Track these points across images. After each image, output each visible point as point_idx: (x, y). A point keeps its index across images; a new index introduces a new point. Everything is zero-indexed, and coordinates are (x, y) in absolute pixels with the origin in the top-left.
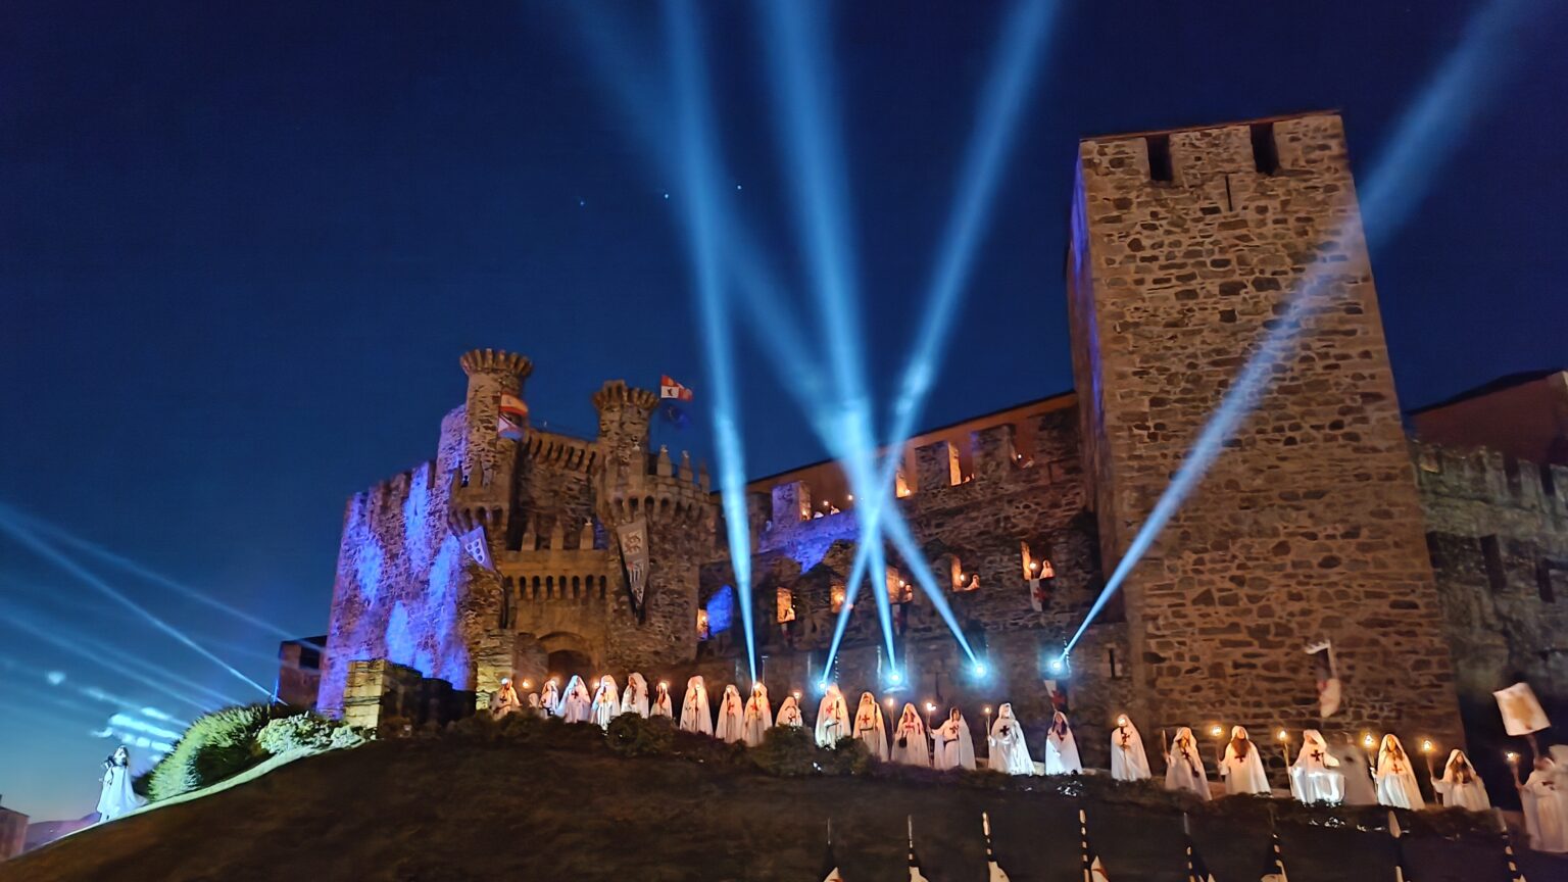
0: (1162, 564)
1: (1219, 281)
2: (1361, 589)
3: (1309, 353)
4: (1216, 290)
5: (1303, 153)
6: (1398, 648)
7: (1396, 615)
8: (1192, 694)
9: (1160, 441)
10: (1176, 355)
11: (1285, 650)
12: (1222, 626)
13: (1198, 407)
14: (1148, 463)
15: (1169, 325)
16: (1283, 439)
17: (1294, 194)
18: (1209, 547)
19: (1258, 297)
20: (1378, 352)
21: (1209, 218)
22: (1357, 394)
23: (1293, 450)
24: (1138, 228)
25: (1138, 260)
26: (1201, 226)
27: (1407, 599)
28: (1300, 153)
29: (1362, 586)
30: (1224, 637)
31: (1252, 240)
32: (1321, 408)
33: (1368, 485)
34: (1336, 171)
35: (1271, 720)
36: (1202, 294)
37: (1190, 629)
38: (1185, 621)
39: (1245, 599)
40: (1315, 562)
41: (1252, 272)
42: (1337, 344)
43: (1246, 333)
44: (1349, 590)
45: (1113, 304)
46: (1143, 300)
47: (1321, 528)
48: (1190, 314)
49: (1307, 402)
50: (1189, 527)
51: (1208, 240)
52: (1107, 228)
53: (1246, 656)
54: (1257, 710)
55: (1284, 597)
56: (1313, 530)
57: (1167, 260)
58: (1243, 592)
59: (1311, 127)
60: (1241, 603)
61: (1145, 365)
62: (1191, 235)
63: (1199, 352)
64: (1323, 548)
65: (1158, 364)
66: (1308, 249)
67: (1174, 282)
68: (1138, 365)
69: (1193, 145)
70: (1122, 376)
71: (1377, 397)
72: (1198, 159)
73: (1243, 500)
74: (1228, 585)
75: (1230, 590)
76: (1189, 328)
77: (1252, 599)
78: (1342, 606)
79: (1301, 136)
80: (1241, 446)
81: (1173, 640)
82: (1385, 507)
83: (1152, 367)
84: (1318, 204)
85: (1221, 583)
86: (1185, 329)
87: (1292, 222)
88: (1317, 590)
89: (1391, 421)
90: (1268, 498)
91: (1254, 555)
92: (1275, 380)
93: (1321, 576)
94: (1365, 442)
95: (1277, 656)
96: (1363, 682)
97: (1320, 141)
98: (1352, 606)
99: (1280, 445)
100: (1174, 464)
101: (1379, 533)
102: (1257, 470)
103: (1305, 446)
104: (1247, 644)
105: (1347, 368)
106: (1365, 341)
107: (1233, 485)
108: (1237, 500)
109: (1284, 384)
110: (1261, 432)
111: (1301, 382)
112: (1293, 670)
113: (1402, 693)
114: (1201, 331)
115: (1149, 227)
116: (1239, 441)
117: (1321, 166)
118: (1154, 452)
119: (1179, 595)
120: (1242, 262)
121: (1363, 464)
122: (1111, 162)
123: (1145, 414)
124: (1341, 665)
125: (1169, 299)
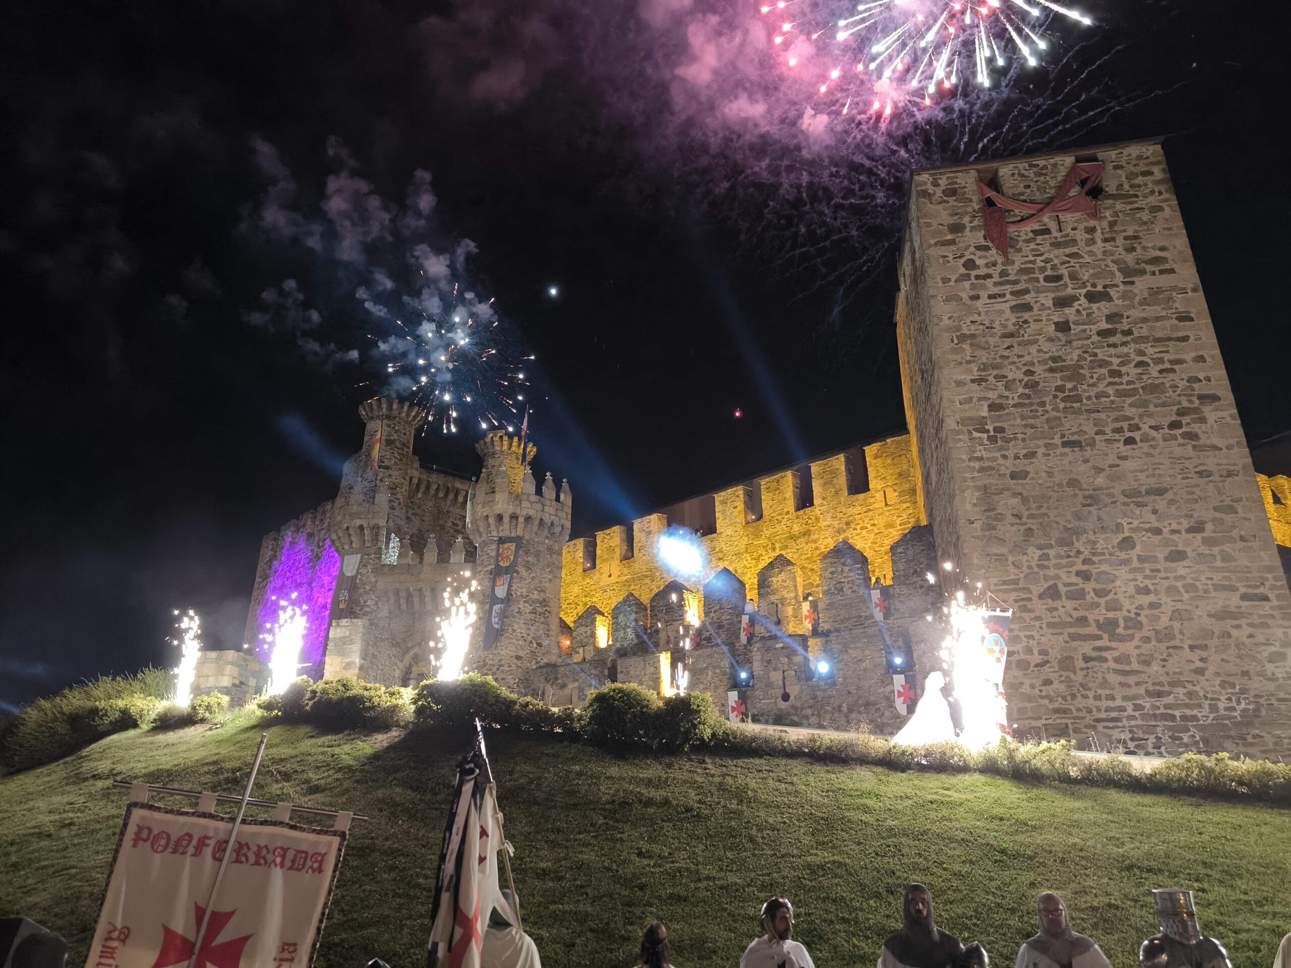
0: (1007, 560)
1: (1053, 295)
2: (1209, 582)
3: (1143, 358)
4: (1050, 303)
5: (1127, 178)
6: (1252, 640)
7: (1246, 607)
8: (1043, 688)
9: (1000, 443)
10: (1014, 363)
11: (1136, 642)
12: (1069, 619)
13: (1037, 411)
14: (987, 464)
15: (1006, 336)
16: (1123, 439)
17: (1121, 215)
18: (1053, 543)
19: (1091, 308)
20: (1213, 357)
21: (1039, 239)
22: (1193, 395)
23: (1134, 449)
24: (972, 249)
25: (973, 278)
26: (1032, 246)
27: (1256, 591)
28: (1123, 178)
29: (1212, 579)
30: (1072, 630)
31: (1083, 257)
32: (1160, 409)
33: (1211, 481)
34: (1160, 193)
35: (1126, 714)
36: (1036, 307)
37: (1037, 624)
38: (1033, 615)
39: (1092, 594)
40: (1161, 557)
41: (1084, 285)
42: (1170, 349)
43: (1080, 342)
44: (1198, 584)
45: (950, 318)
46: (979, 314)
47: (1166, 523)
48: (1025, 326)
49: (1145, 404)
50: (1033, 524)
51: (1039, 259)
52: (943, 251)
53: (1096, 649)
54: (1110, 704)
55: (1131, 591)
56: (1156, 525)
57: (1001, 277)
58: (1089, 587)
59: (1134, 156)
60: (1088, 598)
61: (983, 374)
62: (1024, 254)
63: (1035, 361)
64: (1166, 542)
65: (995, 372)
66: (1138, 263)
67: (1008, 297)
68: (975, 373)
69: (1023, 176)
70: (960, 384)
71: (1215, 398)
72: (1028, 187)
73: (1085, 497)
74: (1074, 579)
75: (1078, 584)
76: (1026, 338)
77: (1099, 593)
78: (1191, 599)
79: (1124, 164)
80: (1081, 446)
81: (1022, 634)
82: (1228, 502)
83: (989, 375)
84: (1145, 223)
85: (1066, 578)
86: (1020, 339)
87: (1120, 241)
88: (1166, 583)
89: (1229, 420)
90: (1111, 495)
91: (1099, 551)
92: (1110, 384)
93: (1166, 570)
94: (1204, 440)
95: (1129, 648)
96: (1218, 674)
97: (1143, 168)
98: (1201, 599)
99: (1119, 445)
100: (1014, 464)
101: (1224, 528)
102: (1098, 469)
103: (1145, 445)
104: (1096, 637)
105: (1182, 372)
106: (1198, 347)
107: (1074, 483)
108: (1079, 498)
109: (1120, 388)
110: (1100, 432)
111: (1137, 386)
112: (1144, 663)
113: (1259, 685)
114: (1037, 341)
115: (983, 248)
116: (1079, 442)
117: (1146, 190)
118: (997, 454)
119: (1025, 589)
120: (1073, 277)
121: (1203, 461)
122: (944, 191)
123: (984, 418)
124: (1193, 657)
125: (1003, 312)
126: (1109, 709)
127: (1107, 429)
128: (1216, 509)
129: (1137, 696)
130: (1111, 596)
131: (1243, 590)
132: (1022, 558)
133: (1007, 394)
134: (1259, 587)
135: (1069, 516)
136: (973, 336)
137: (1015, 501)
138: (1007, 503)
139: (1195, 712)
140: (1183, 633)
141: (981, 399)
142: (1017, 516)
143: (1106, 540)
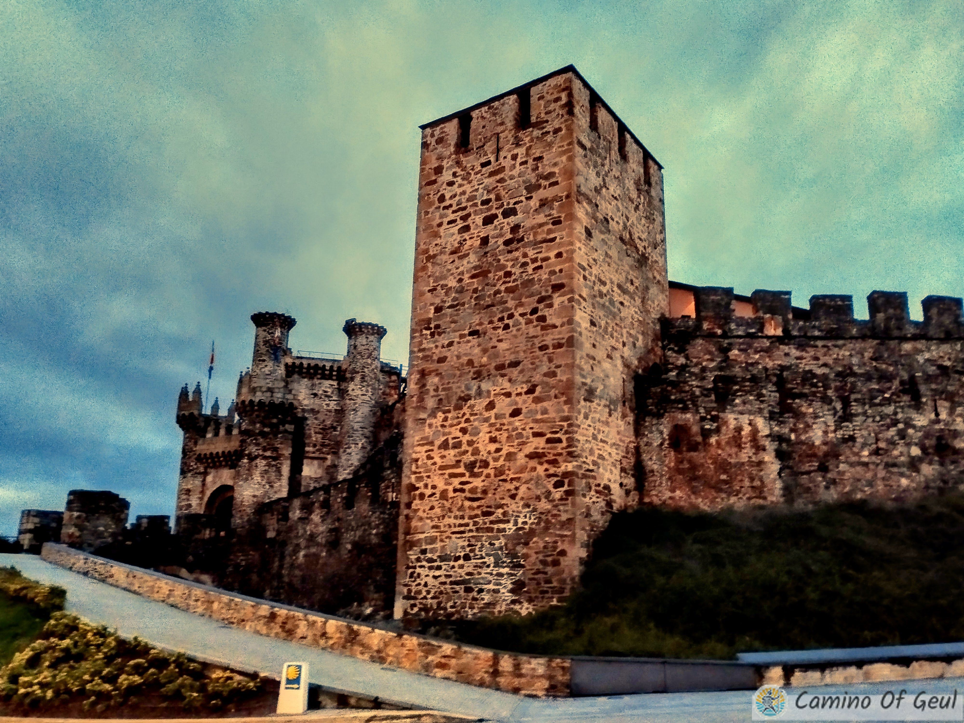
0: (426, 422)
1: (484, 215)
2: (531, 431)
3: (526, 260)
4: (481, 223)
5: (544, 107)
6: (546, 473)
7: (548, 449)
8: (429, 512)
9: (436, 337)
10: (452, 274)
11: (483, 478)
12: (451, 463)
13: (460, 310)
14: (427, 353)
16: (502, 326)
17: (535, 140)
18: (452, 408)
19: (503, 223)
20: (567, 252)
21: (484, 169)
22: (549, 286)
23: (507, 333)
24: (445, 186)
25: (441, 209)
26: (479, 176)
27: (557, 436)
29: (531, 428)
30: (451, 471)
31: (506, 181)
32: (527, 300)
33: (546, 353)
34: (562, 116)
35: (468, 528)
36: (472, 226)
37: (433, 467)
38: (432, 461)
39: (466, 444)
40: (508, 414)
41: (503, 205)
42: (543, 249)
43: (493, 252)
44: (524, 432)
45: (424, 244)
47: (514, 388)
48: (464, 243)
49: (520, 297)
50: (443, 395)
51: (481, 186)
52: (429, 190)
53: (462, 483)
54: (462, 521)
56: (509, 390)
57: (457, 206)
58: (465, 438)
59: (552, 85)
60: (463, 447)
61: (435, 284)
62: (473, 184)
63: (465, 270)
64: (513, 403)
65: (442, 283)
67: (459, 221)
68: (431, 285)
69: (482, 117)
70: (422, 294)
72: (484, 127)
73: (474, 373)
74: (458, 434)
75: (459, 438)
77: (469, 443)
78: (519, 444)
79: (545, 95)
80: (479, 334)
81: (425, 475)
82: (553, 369)
83: (438, 285)
84: (548, 144)
85: (454, 433)
86: (460, 254)
89: (567, 303)
90: (488, 370)
91: (475, 412)
92: (504, 283)
93: (510, 423)
94: (549, 321)
95: (478, 483)
96: (522, 499)
97: (556, 96)
98: (524, 443)
99: (500, 331)
100: (440, 352)
101: (547, 389)
102: (485, 351)
103: (515, 329)
104: (463, 475)
105: (546, 268)
106: (560, 245)
107: (470, 363)
108: (471, 374)
109: (510, 284)
110: (491, 322)
111: (519, 283)
112: (485, 492)
113: (544, 505)
114: (468, 254)
115: (451, 184)
116: (478, 331)
117: (554, 115)
118: (433, 345)
119: (432, 443)
120: (498, 198)
121: (545, 338)
122: (436, 141)
123: (430, 319)
124: (512, 487)
125: (453, 234)
126: (460, 525)
127: (496, 319)
129: (476, 516)
130: (475, 445)
131: (549, 436)
132: (434, 421)
133: (445, 298)
134: (556, 432)
135: (463, 388)
136: (435, 256)
137: (436, 380)
138: (433, 381)
139: (505, 526)
140: (509, 470)
141: (432, 304)
142: (436, 390)
143: (480, 404)
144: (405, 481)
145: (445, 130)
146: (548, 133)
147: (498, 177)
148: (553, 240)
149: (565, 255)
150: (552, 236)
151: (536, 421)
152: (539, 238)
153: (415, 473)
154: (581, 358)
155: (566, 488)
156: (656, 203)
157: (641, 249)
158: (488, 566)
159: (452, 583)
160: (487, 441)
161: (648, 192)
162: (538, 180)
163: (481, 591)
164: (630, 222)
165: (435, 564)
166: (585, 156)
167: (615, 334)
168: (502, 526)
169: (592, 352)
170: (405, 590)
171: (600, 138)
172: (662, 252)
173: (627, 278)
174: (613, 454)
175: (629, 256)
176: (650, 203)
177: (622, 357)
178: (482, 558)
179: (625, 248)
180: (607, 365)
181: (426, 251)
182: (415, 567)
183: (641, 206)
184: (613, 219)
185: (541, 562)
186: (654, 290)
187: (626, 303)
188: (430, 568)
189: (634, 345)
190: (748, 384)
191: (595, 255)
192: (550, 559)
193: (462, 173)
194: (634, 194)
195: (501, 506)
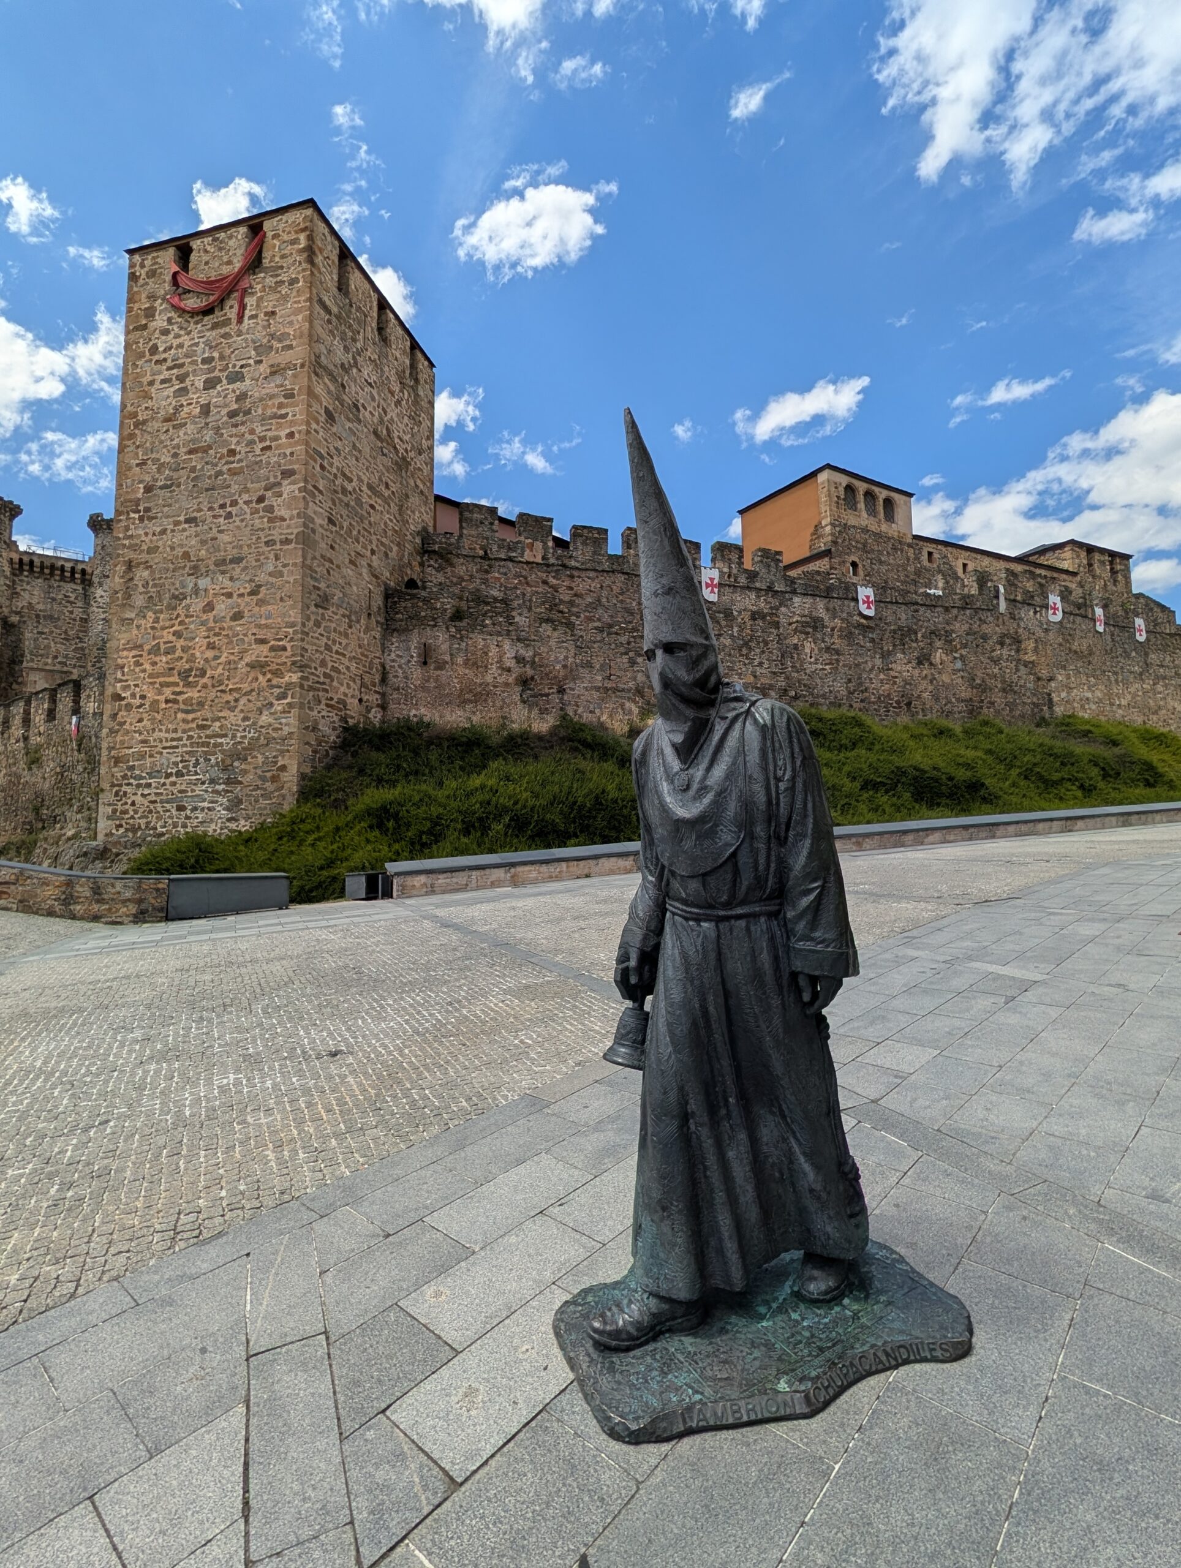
2: (254, 637)
3: (253, 437)
4: (201, 386)
5: (279, 249)
7: (271, 657)
9: (146, 522)
10: (166, 447)
11: (199, 688)
12: (162, 671)
15: (165, 420)
16: (224, 514)
17: (267, 289)
18: (164, 608)
19: (228, 389)
20: (300, 432)
21: (206, 319)
22: (279, 471)
23: (230, 523)
24: (157, 334)
25: (153, 363)
26: (200, 327)
27: (281, 643)
28: (277, 249)
29: (254, 634)
30: (162, 679)
32: (253, 485)
36: (191, 390)
37: (142, 675)
38: (141, 668)
39: (180, 649)
40: (228, 617)
41: (228, 366)
42: (273, 427)
43: (214, 424)
44: (246, 639)
47: (236, 588)
48: (181, 409)
49: (245, 481)
50: (154, 592)
51: (203, 340)
52: (137, 336)
53: (174, 693)
56: (231, 590)
57: (173, 361)
58: (179, 643)
59: (289, 223)
60: (177, 653)
62: (192, 336)
63: (181, 443)
64: (235, 605)
65: (153, 456)
67: (174, 381)
68: (140, 457)
69: (206, 251)
70: (129, 468)
71: (292, 473)
72: (209, 263)
73: (190, 568)
74: (171, 638)
75: (172, 642)
76: (179, 422)
77: (184, 649)
79: (281, 232)
80: (196, 522)
81: (132, 683)
82: (280, 568)
83: (149, 459)
84: (283, 297)
85: (167, 637)
86: (175, 422)
87: (262, 316)
88: (226, 639)
89: (296, 493)
90: (207, 565)
91: (190, 613)
92: (227, 463)
93: (230, 628)
94: (277, 513)
95: (193, 694)
96: (242, 711)
97: (293, 236)
98: (246, 651)
99: (221, 520)
100: (151, 541)
101: (273, 590)
102: (203, 542)
103: (237, 519)
104: (177, 684)
105: (276, 449)
106: (292, 423)
107: (186, 555)
108: (187, 569)
109: (232, 466)
110: (211, 509)
111: (244, 464)
112: (201, 704)
113: (265, 719)
114: (185, 424)
115: (165, 332)
116: (196, 518)
117: (290, 260)
118: (141, 532)
119: (141, 646)
120: (222, 358)
121: (272, 532)
122: (147, 273)
123: (139, 499)
124: (230, 698)
125: (168, 397)
126: (173, 740)
127: (216, 506)
128: (270, 574)
129: (190, 730)
130: (192, 652)
131: (272, 643)
132: (143, 622)
133: (157, 476)
134: (280, 640)
135: (178, 585)
136: (144, 422)
137: (146, 573)
138: (142, 574)
139: (223, 740)
140: (228, 679)
141: (140, 482)
142: (146, 585)
143: (197, 605)
144: (109, 691)
145: (159, 260)
146: (283, 282)
147: (222, 331)
148: (285, 416)
149: (297, 435)
150: (283, 411)
151: (259, 626)
152: (269, 412)
153: (121, 681)
154: (314, 558)
155: (289, 700)
156: (424, 404)
157: (402, 451)
158: (203, 783)
159: (162, 802)
160: (204, 648)
161: (414, 389)
162: (269, 341)
163: (195, 809)
164: (389, 417)
165: (143, 782)
166: (329, 322)
167: (361, 539)
168: (219, 740)
169: (329, 554)
170: (109, 810)
171: (351, 306)
172: (428, 460)
173: (380, 479)
174: (353, 669)
175: (384, 455)
176: (416, 402)
177: (370, 566)
178: (196, 773)
179: (380, 444)
180: (349, 572)
181: (135, 415)
182: (121, 785)
183: (404, 403)
184: (365, 409)
185: (260, 777)
186: (415, 500)
187: (377, 507)
188: (139, 786)
189: (386, 555)
190: (498, 605)
191: (339, 444)
192: (269, 775)
193: (180, 320)
194: (396, 388)
195: (219, 719)
